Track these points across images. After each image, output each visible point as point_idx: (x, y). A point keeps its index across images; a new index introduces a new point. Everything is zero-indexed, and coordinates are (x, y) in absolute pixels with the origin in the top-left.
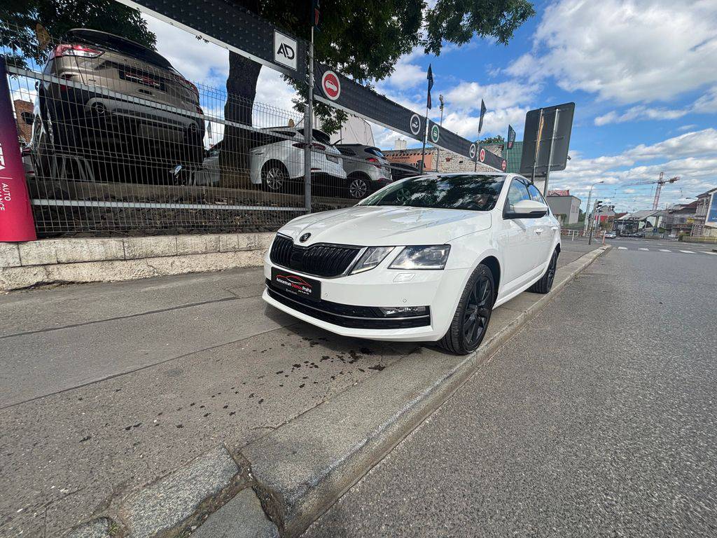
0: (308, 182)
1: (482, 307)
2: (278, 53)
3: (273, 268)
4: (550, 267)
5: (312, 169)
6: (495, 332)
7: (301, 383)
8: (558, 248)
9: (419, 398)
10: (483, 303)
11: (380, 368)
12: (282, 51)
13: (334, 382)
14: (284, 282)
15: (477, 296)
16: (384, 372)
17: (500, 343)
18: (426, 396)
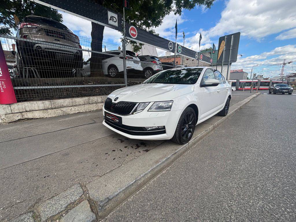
0: (126, 73)
1: (190, 124)
2: (110, 20)
3: (105, 112)
4: (226, 105)
5: (127, 67)
6: (198, 134)
7: (114, 158)
8: (230, 97)
9: (160, 163)
10: (190, 123)
11: (147, 151)
12: (111, 19)
13: (128, 157)
14: (109, 117)
15: (187, 120)
16: (149, 152)
17: (201, 138)
18: (163, 162)
